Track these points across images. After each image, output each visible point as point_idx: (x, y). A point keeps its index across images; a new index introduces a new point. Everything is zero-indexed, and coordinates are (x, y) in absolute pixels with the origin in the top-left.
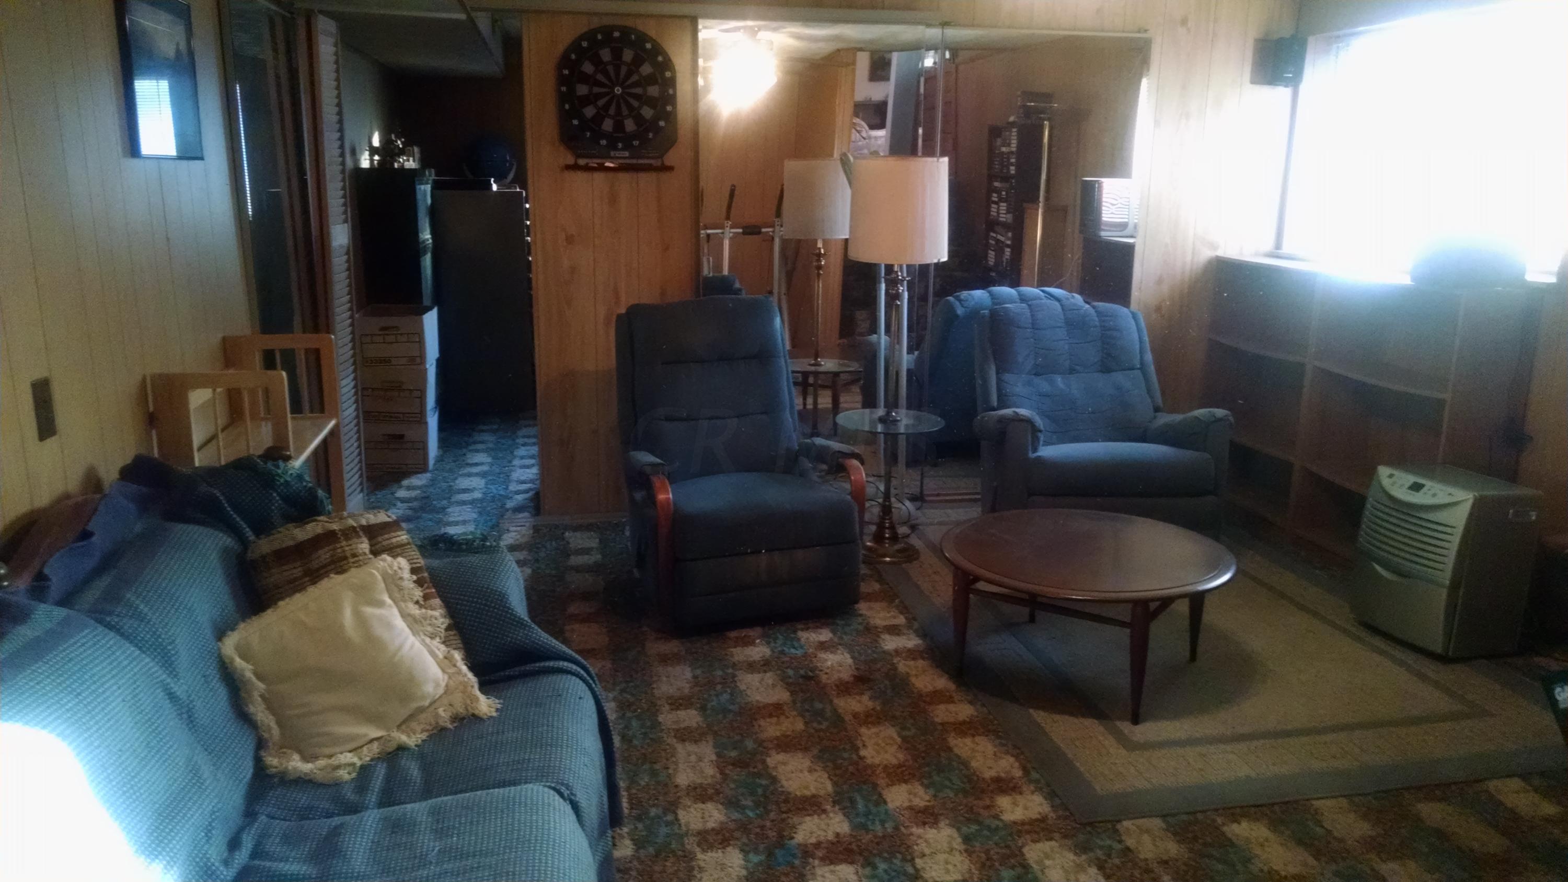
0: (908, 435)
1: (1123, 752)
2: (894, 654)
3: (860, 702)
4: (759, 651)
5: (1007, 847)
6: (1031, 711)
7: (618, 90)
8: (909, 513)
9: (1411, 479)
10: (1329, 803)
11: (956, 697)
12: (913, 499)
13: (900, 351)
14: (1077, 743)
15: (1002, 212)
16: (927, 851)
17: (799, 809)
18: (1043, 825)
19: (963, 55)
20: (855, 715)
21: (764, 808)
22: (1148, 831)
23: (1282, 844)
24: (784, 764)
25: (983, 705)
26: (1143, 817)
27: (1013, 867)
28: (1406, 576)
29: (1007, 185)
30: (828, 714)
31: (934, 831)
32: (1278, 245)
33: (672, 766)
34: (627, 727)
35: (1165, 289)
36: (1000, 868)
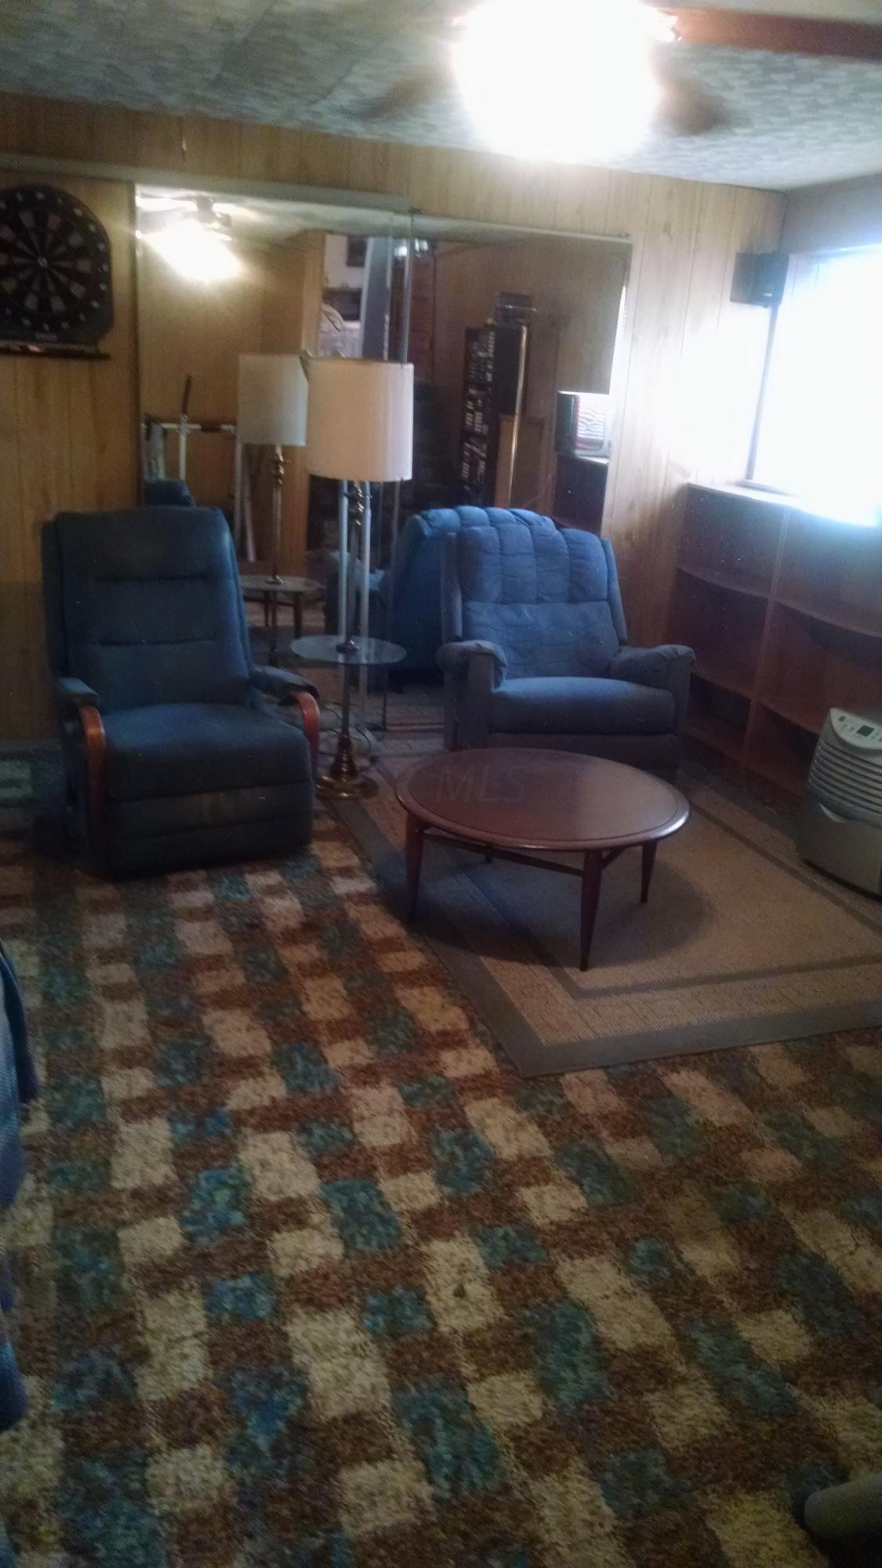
0: (369, 666)
1: (571, 1001)
2: (345, 898)
3: (306, 951)
4: (201, 897)
5: (449, 1106)
6: (482, 958)
7: (43, 262)
8: (370, 745)
9: (860, 722)
10: (766, 1049)
11: (407, 944)
12: (374, 728)
13: (362, 570)
14: (526, 992)
15: (476, 421)
16: (366, 1114)
17: (234, 1072)
18: (486, 1081)
19: (443, 247)
20: (300, 966)
21: (197, 1072)
22: (590, 1084)
23: (719, 1094)
24: (221, 1021)
25: (434, 953)
26: (586, 1069)
27: (453, 1128)
28: (851, 819)
29: (483, 393)
30: (272, 966)
31: (376, 1091)
32: (749, 476)
33: (97, 1027)
34: (50, 985)
35: (636, 515)
36: (440, 1129)
